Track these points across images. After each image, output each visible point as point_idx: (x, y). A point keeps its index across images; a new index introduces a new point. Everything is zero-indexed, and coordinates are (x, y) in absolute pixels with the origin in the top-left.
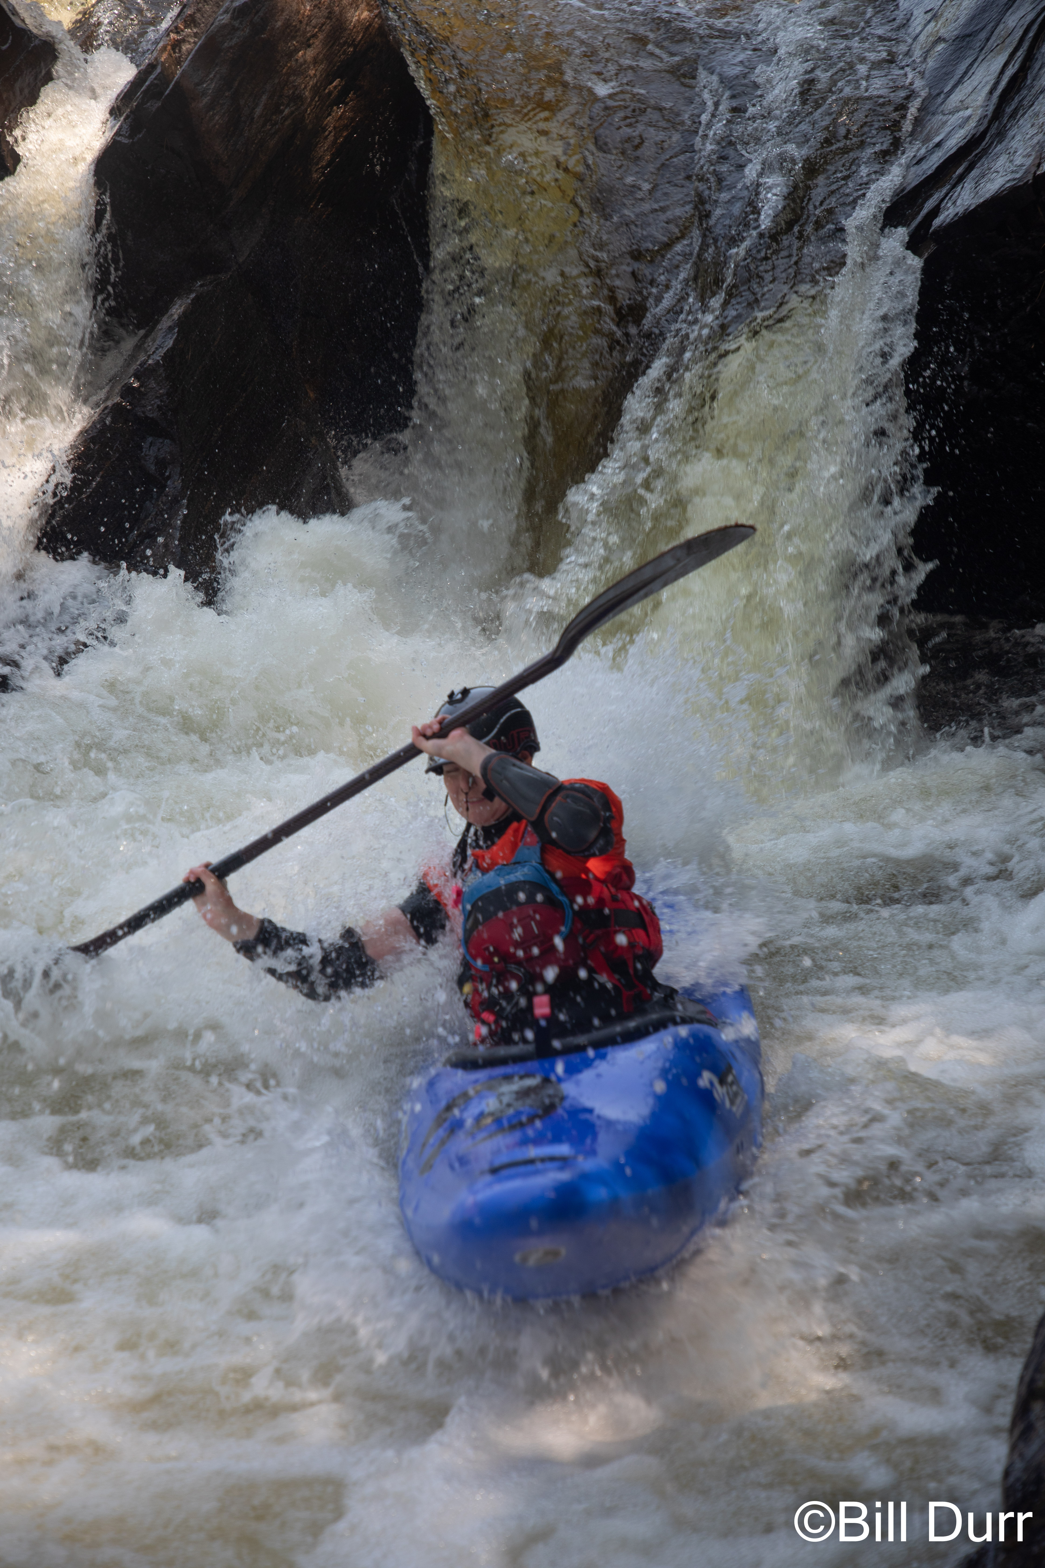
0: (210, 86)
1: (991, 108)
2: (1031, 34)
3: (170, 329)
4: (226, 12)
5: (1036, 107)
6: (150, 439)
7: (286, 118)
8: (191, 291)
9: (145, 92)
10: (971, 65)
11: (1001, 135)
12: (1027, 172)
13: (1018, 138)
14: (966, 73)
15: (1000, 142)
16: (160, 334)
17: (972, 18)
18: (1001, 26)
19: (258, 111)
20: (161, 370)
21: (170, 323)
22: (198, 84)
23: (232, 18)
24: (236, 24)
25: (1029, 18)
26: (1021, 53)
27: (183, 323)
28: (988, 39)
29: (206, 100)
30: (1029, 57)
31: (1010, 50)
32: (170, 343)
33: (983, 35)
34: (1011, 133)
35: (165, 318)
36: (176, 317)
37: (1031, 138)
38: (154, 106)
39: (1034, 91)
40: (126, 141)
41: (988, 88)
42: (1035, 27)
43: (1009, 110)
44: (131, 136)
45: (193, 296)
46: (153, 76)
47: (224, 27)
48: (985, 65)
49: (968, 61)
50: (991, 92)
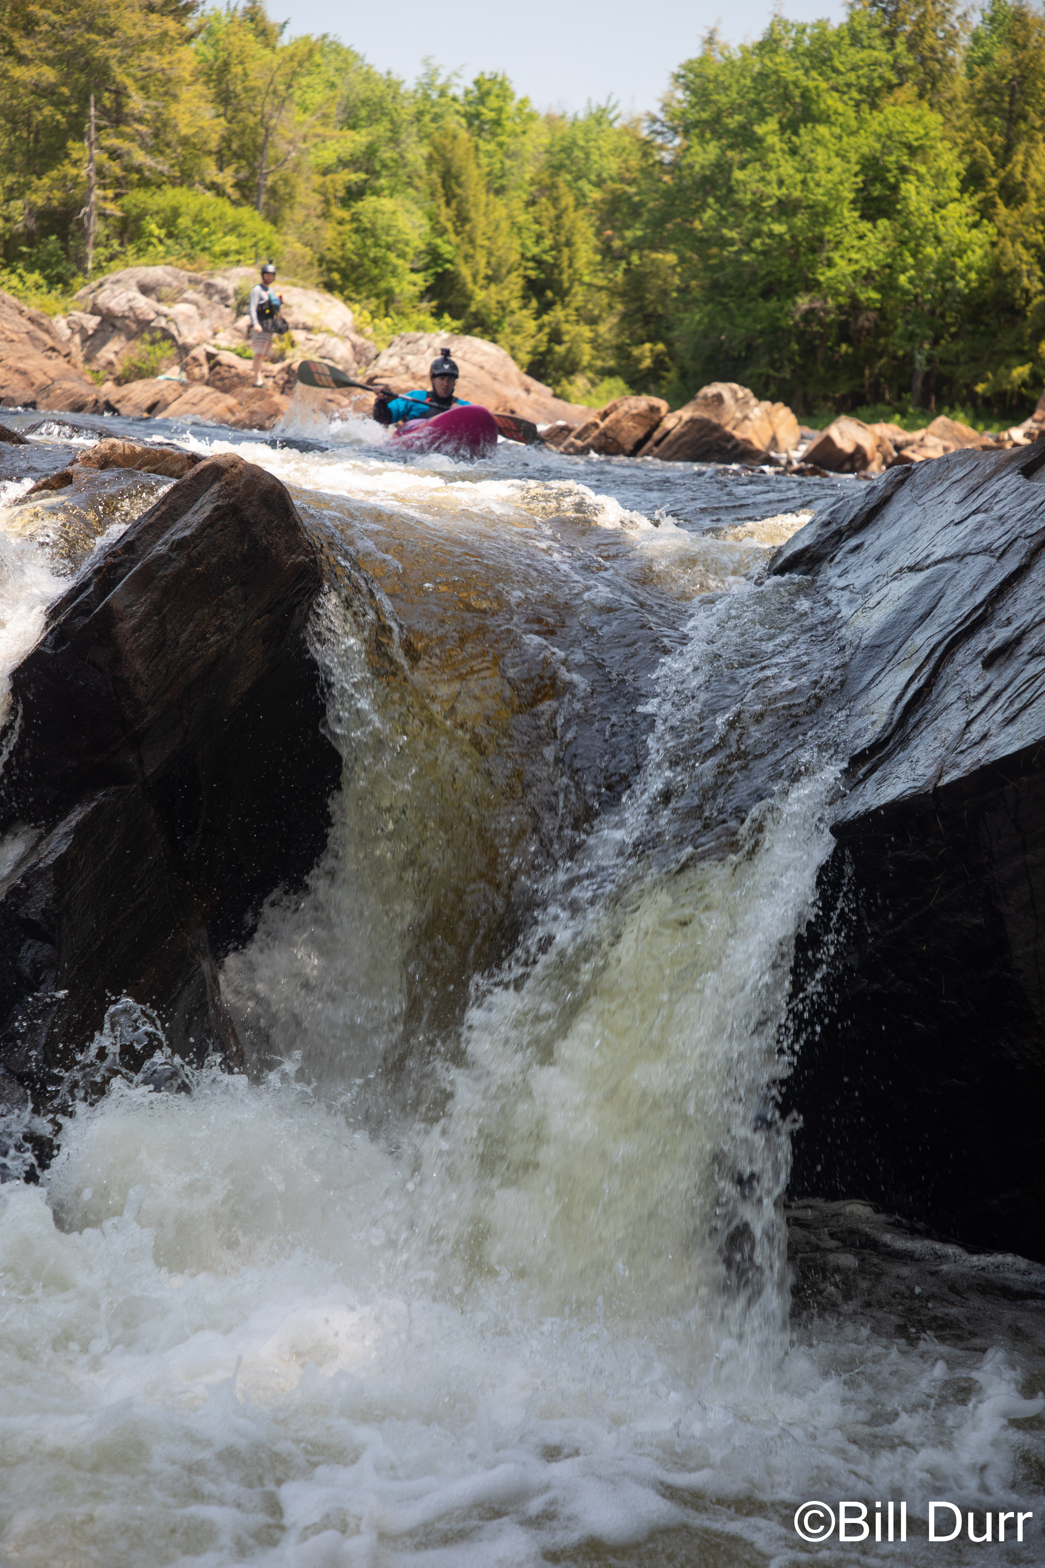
0: (139, 609)
1: (896, 717)
2: (937, 654)
3: (66, 834)
4: (164, 543)
5: (939, 722)
6: (30, 941)
7: (210, 646)
8: (93, 800)
9: (75, 608)
10: (879, 673)
11: (904, 743)
12: (928, 782)
13: (921, 748)
14: (873, 680)
15: (903, 749)
16: (56, 839)
17: (882, 631)
18: (909, 643)
19: (184, 637)
20: (50, 875)
21: (66, 829)
22: (127, 607)
23: (170, 550)
24: (173, 555)
25: (935, 640)
26: (927, 670)
27: (80, 830)
28: (896, 653)
29: (133, 622)
30: (935, 674)
31: (917, 665)
32: (63, 849)
33: (892, 648)
34: (914, 743)
35: (63, 823)
36: (73, 823)
37: (934, 750)
38: (81, 622)
39: (938, 707)
40: (49, 651)
41: (893, 698)
42: (942, 648)
43: (913, 721)
44: (54, 648)
45: (93, 804)
46: (84, 595)
47: (162, 556)
48: (892, 675)
49: (876, 670)
50: (897, 702)
